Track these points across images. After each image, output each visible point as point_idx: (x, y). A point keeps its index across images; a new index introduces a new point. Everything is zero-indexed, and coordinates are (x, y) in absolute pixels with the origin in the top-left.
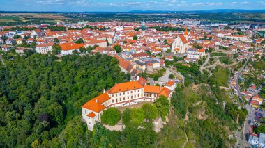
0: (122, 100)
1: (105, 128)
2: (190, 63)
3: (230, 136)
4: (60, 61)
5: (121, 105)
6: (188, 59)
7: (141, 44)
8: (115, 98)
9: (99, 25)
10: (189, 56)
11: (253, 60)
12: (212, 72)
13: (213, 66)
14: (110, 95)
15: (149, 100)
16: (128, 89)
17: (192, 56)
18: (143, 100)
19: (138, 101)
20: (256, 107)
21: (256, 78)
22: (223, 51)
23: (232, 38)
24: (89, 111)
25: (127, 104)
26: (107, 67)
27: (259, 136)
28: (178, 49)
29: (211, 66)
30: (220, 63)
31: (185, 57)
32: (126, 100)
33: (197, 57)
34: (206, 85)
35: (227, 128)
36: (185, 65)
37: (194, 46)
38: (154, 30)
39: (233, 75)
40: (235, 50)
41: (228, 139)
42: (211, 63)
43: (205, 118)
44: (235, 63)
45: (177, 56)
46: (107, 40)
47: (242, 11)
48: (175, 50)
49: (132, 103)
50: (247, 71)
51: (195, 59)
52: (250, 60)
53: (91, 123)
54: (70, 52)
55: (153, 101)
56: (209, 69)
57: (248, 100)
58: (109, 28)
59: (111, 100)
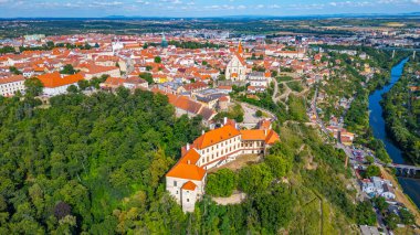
0: (216, 158)
1: (214, 203)
2: (257, 94)
3: (349, 187)
4: (47, 107)
5: (214, 164)
6: (253, 88)
7: (175, 70)
8: (205, 156)
9: (73, 40)
10: (253, 84)
11: (324, 83)
12: (288, 103)
13: (285, 95)
14: (199, 152)
15: (250, 152)
16: (222, 139)
17: (258, 83)
18: (240, 153)
19: (236, 155)
20: (349, 144)
21: (333, 107)
22: (288, 74)
23: (285, 55)
24: (181, 182)
25: (224, 163)
26: (150, 109)
27: (372, 181)
28: (236, 75)
29: (283, 96)
30: (290, 91)
31: (248, 85)
32: (220, 156)
33: (264, 84)
34: (293, 122)
35: (342, 176)
36: (251, 97)
37: (254, 69)
38: (174, 47)
39: (309, 105)
40: (300, 72)
41: (348, 191)
42: (282, 92)
43: (315, 167)
44: (306, 90)
45: (237, 85)
46: (118, 66)
47: (272, 18)
48: (232, 75)
49: (229, 160)
50: (321, 99)
51: (262, 87)
52: (320, 85)
53: (189, 200)
54: (63, 90)
55: (256, 152)
56: (283, 100)
57: (336, 136)
58: (97, 46)
59: (201, 159)
